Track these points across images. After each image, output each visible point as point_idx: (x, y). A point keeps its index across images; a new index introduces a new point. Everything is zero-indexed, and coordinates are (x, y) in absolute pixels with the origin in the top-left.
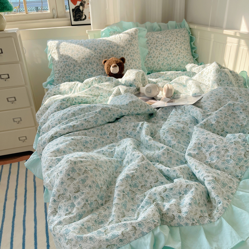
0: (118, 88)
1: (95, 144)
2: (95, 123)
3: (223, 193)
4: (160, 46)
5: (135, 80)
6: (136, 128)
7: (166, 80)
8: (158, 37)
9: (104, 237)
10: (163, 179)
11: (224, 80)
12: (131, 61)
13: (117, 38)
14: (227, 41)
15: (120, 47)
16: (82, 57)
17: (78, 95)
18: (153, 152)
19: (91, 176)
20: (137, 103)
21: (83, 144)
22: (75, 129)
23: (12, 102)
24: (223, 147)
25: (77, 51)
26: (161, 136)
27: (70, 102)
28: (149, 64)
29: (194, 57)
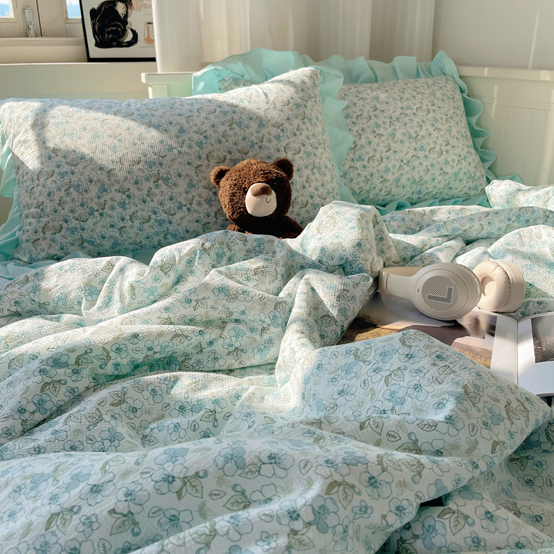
0: (308, 284)
4: (387, 126)
5: (359, 245)
8: (377, 99)
12: (309, 172)
15: (270, 125)
20: (487, 399)
25: (113, 136)
28: (354, 181)
29: (483, 160)
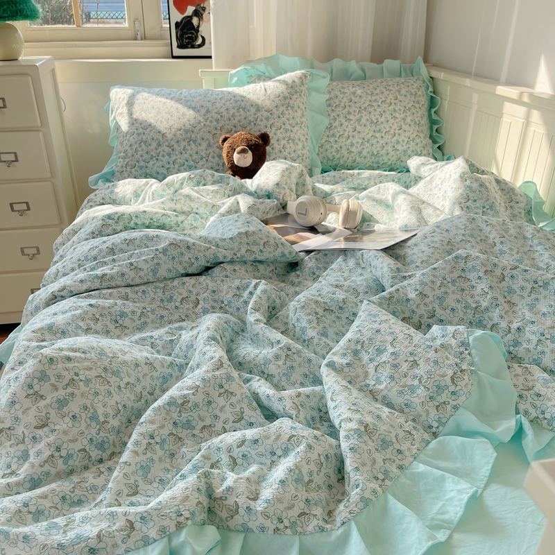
0: (236, 199)
1: (143, 320)
2: (151, 274)
3: (374, 462)
4: (356, 114)
5: (277, 184)
6: (242, 292)
7: (355, 189)
8: (354, 93)
9: (58, 538)
10: (255, 415)
11: (476, 198)
12: (285, 142)
13: (258, 91)
14: (503, 112)
15: (263, 110)
16: (177, 126)
18: (258, 351)
19: (82, 395)
20: (256, 237)
21: (114, 318)
22: (106, 284)
23: (21, 213)
24: (408, 355)
25: (168, 113)
26: (291, 315)
27: (124, 223)
28: (329, 151)
29: (434, 142)
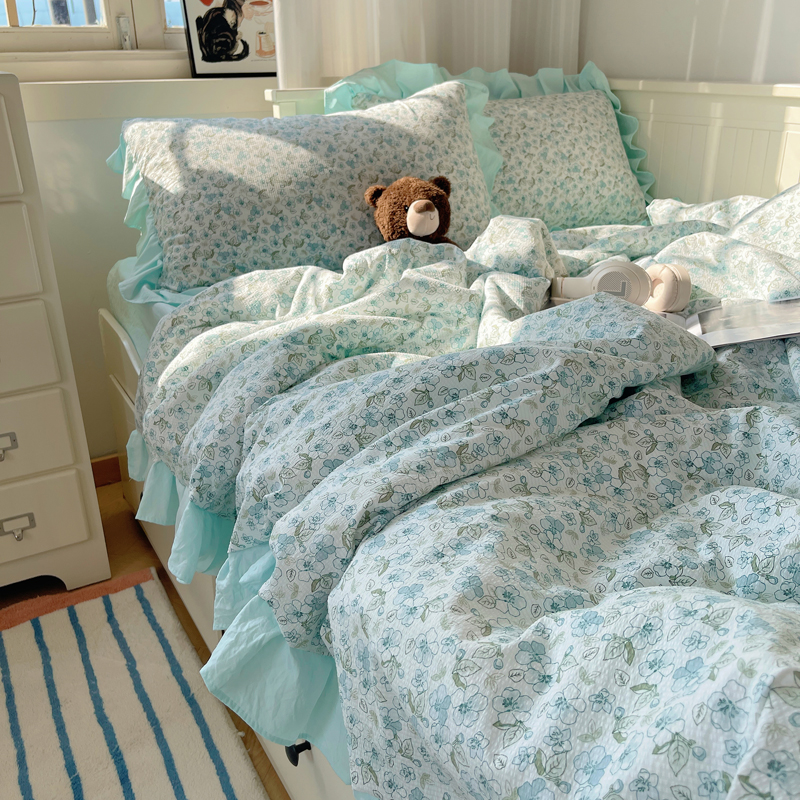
1: (588, 530)
2: (545, 429)
4: (538, 145)
6: (723, 436)
8: (524, 115)
14: (786, 121)
15: (420, 142)
17: (348, 317)
20: (665, 331)
21: (543, 537)
22: (471, 466)
27: (322, 349)
28: (505, 205)
29: (641, 183)
